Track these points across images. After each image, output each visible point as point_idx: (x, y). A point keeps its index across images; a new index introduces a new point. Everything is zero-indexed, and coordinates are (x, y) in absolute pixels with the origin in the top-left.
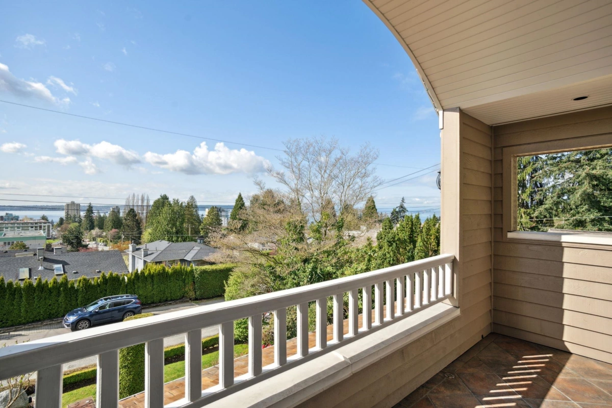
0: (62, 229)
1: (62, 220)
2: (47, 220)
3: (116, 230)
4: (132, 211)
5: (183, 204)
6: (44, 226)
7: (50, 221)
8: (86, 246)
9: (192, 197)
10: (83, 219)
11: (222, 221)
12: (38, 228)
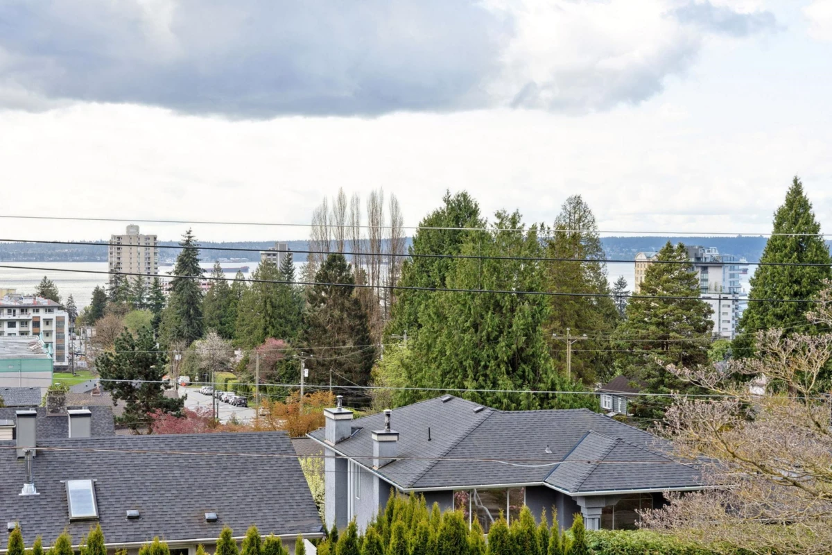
0: (100, 331)
1: (99, 296)
2: (56, 299)
3: (280, 342)
4: (335, 262)
5: (540, 235)
6: (48, 322)
7: (64, 302)
8: (176, 405)
9: (577, 203)
10: (167, 294)
11: (711, 312)
12: (30, 328)
